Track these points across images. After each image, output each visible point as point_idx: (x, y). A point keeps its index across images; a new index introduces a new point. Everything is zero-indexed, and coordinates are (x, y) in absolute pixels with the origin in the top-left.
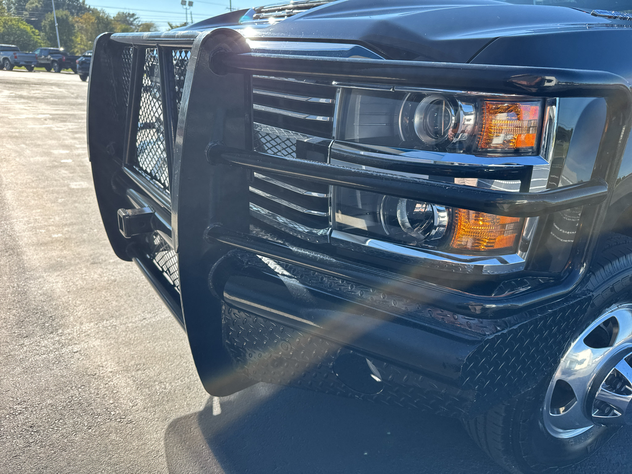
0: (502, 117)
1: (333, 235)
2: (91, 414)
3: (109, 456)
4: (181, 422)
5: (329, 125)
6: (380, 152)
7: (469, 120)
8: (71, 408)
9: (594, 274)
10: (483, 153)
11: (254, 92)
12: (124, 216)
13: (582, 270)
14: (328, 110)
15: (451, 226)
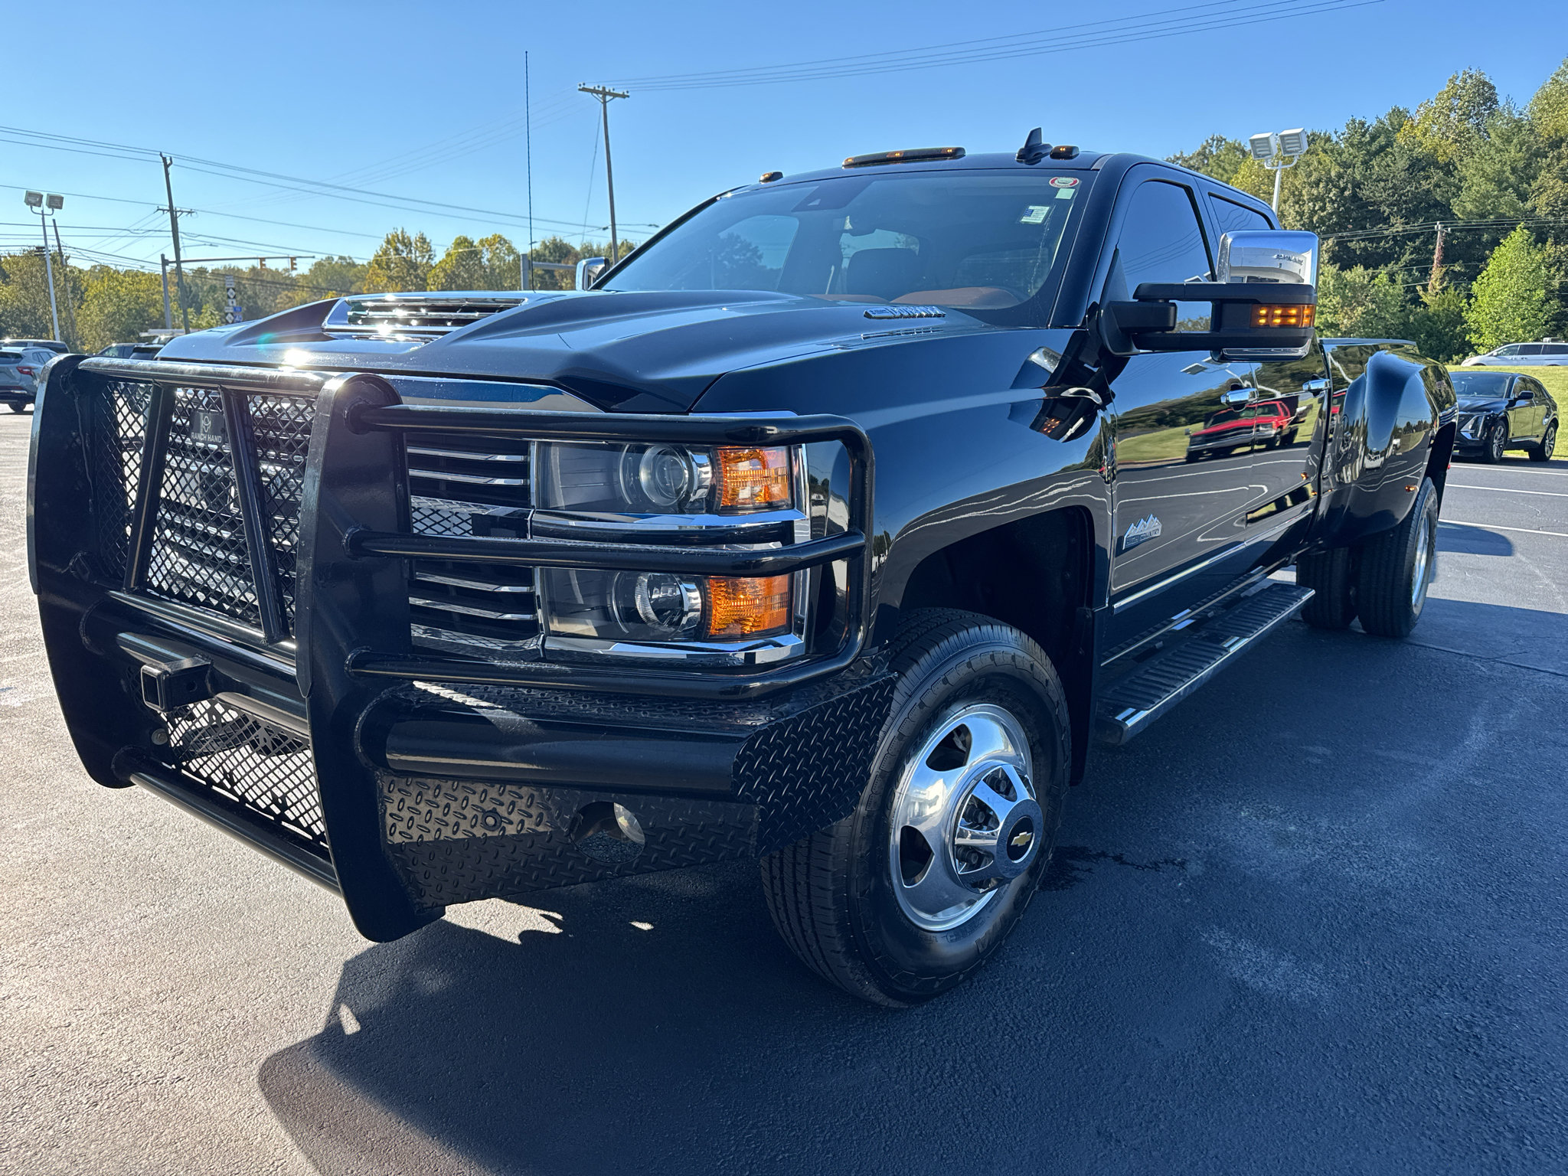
0: (744, 466)
1: (547, 646)
2: (90, 1085)
3: (155, 1134)
4: (284, 1059)
5: (525, 489)
6: (600, 520)
7: (706, 473)
8: (40, 1084)
9: (917, 662)
10: (731, 510)
11: (409, 450)
12: (159, 675)
13: (860, 635)
14: (522, 470)
15: (706, 610)
